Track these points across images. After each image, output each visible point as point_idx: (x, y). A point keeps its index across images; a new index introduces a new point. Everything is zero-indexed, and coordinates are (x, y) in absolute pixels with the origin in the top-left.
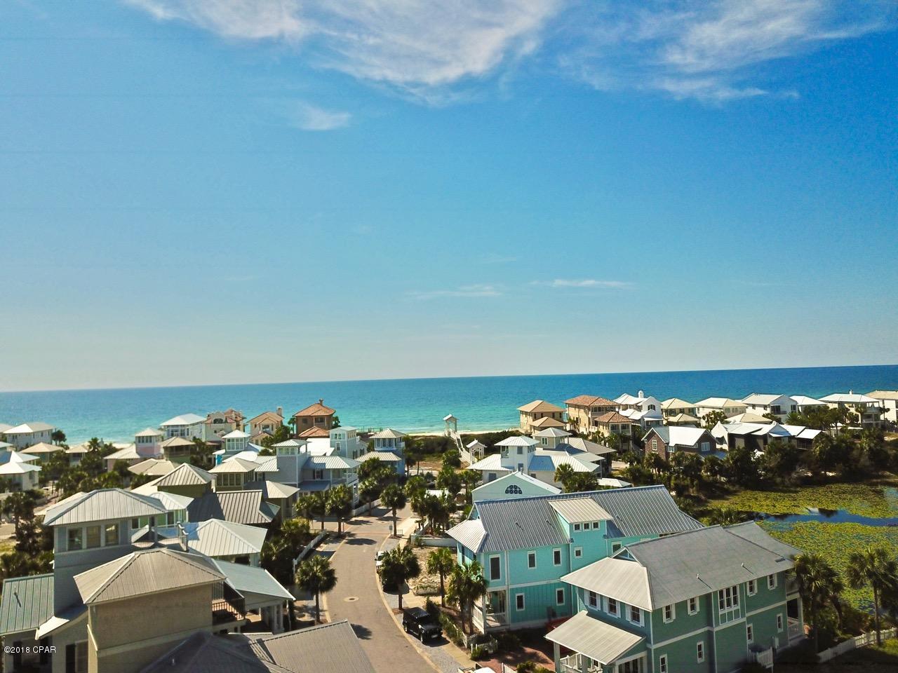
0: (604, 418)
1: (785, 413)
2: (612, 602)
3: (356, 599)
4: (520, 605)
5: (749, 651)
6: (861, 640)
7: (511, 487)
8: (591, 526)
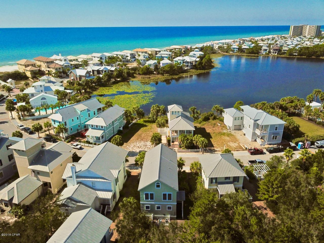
0: (52, 65)
1: (103, 59)
2: (97, 126)
4: (71, 130)
5: (119, 128)
6: (134, 122)
7: (43, 98)
8: (84, 110)
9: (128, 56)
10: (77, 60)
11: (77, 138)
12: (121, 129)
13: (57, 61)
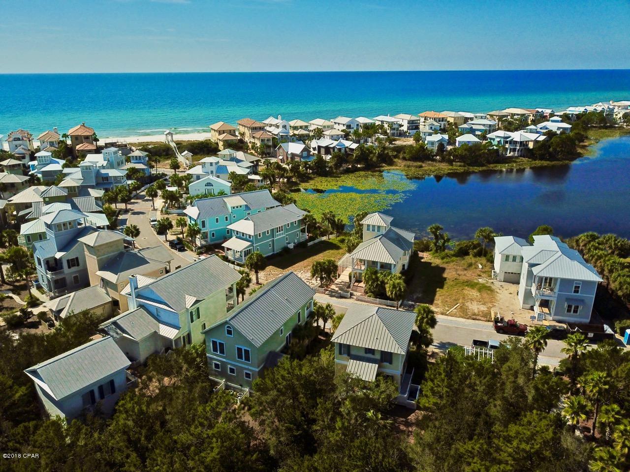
0: (258, 134)
1: (353, 128)
2: (243, 234)
3: (147, 238)
4: (213, 236)
5: (286, 244)
6: (324, 238)
7: (208, 183)
8: (239, 207)
9: (403, 125)
10: (306, 127)
11: (217, 250)
12: (291, 246)
13: (272, 127)
